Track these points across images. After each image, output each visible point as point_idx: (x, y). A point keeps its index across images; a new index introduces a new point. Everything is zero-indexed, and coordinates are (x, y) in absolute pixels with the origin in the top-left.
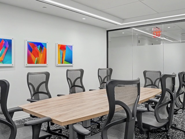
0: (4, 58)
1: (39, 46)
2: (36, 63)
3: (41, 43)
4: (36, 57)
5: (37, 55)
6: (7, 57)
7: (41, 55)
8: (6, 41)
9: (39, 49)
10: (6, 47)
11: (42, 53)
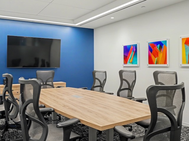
0: (133, 59)
1: (159, 45)
2: (156, 64)
3: (160, 42)
4: (155, 57)
5: (156, 55)
6: (135, 59)
7: (161, 55)
8: (133, 46)
9: (158, 49)
10: (133, 51)
11: (161, 52)
